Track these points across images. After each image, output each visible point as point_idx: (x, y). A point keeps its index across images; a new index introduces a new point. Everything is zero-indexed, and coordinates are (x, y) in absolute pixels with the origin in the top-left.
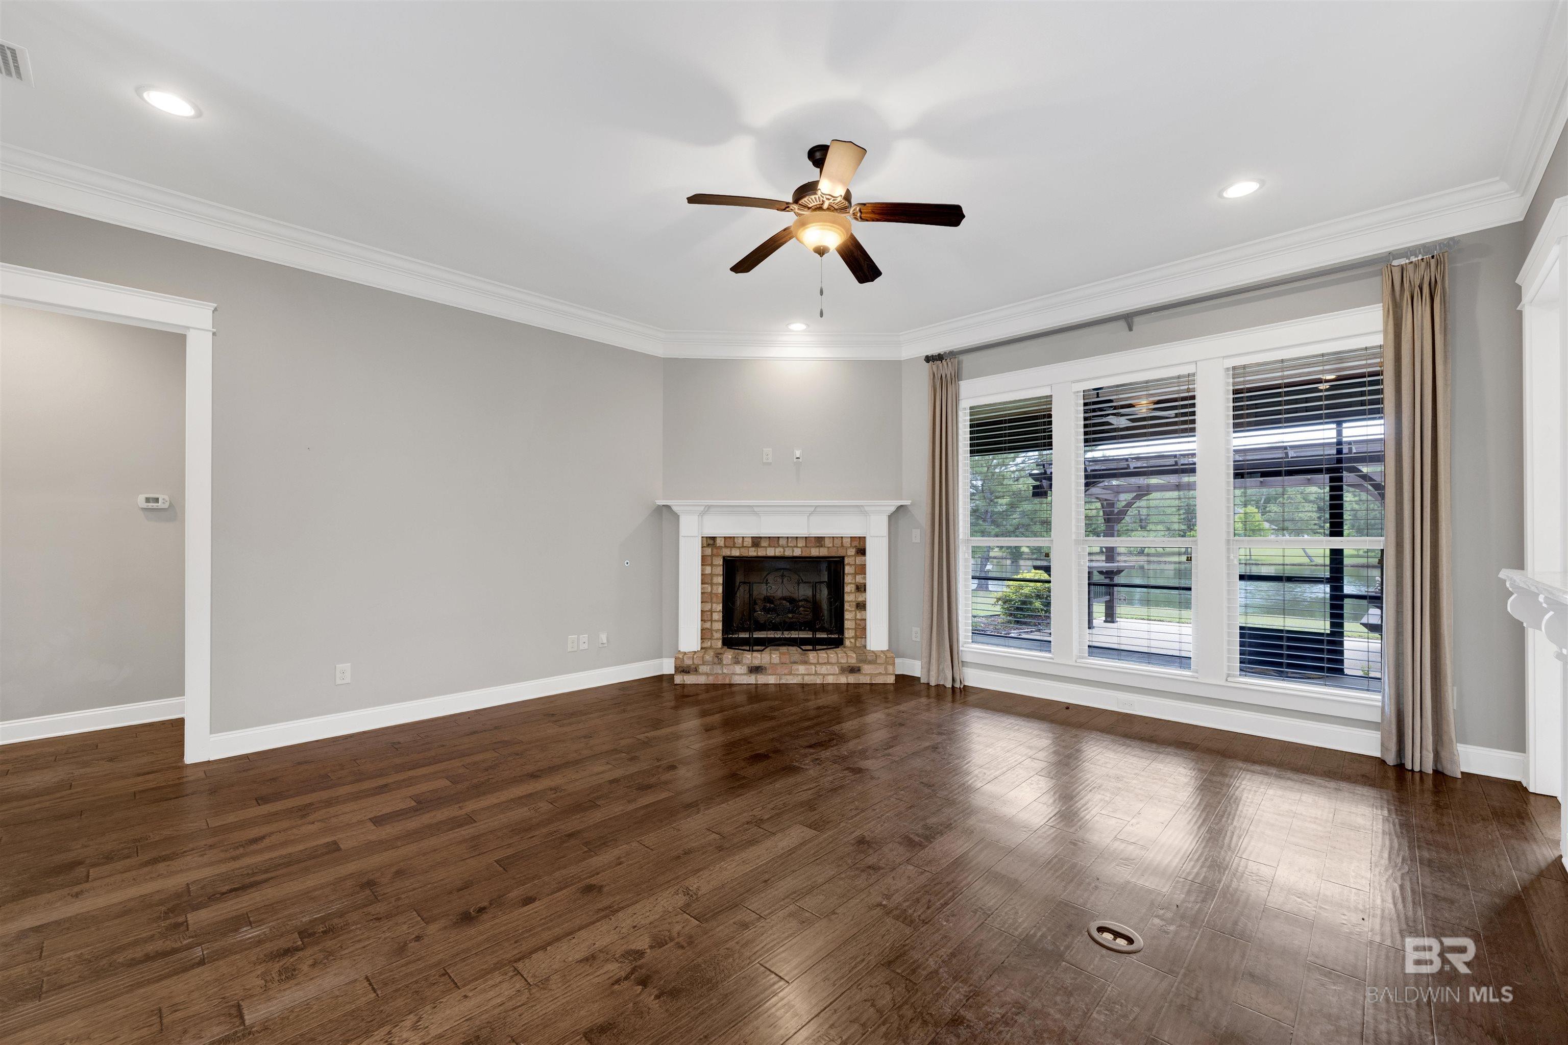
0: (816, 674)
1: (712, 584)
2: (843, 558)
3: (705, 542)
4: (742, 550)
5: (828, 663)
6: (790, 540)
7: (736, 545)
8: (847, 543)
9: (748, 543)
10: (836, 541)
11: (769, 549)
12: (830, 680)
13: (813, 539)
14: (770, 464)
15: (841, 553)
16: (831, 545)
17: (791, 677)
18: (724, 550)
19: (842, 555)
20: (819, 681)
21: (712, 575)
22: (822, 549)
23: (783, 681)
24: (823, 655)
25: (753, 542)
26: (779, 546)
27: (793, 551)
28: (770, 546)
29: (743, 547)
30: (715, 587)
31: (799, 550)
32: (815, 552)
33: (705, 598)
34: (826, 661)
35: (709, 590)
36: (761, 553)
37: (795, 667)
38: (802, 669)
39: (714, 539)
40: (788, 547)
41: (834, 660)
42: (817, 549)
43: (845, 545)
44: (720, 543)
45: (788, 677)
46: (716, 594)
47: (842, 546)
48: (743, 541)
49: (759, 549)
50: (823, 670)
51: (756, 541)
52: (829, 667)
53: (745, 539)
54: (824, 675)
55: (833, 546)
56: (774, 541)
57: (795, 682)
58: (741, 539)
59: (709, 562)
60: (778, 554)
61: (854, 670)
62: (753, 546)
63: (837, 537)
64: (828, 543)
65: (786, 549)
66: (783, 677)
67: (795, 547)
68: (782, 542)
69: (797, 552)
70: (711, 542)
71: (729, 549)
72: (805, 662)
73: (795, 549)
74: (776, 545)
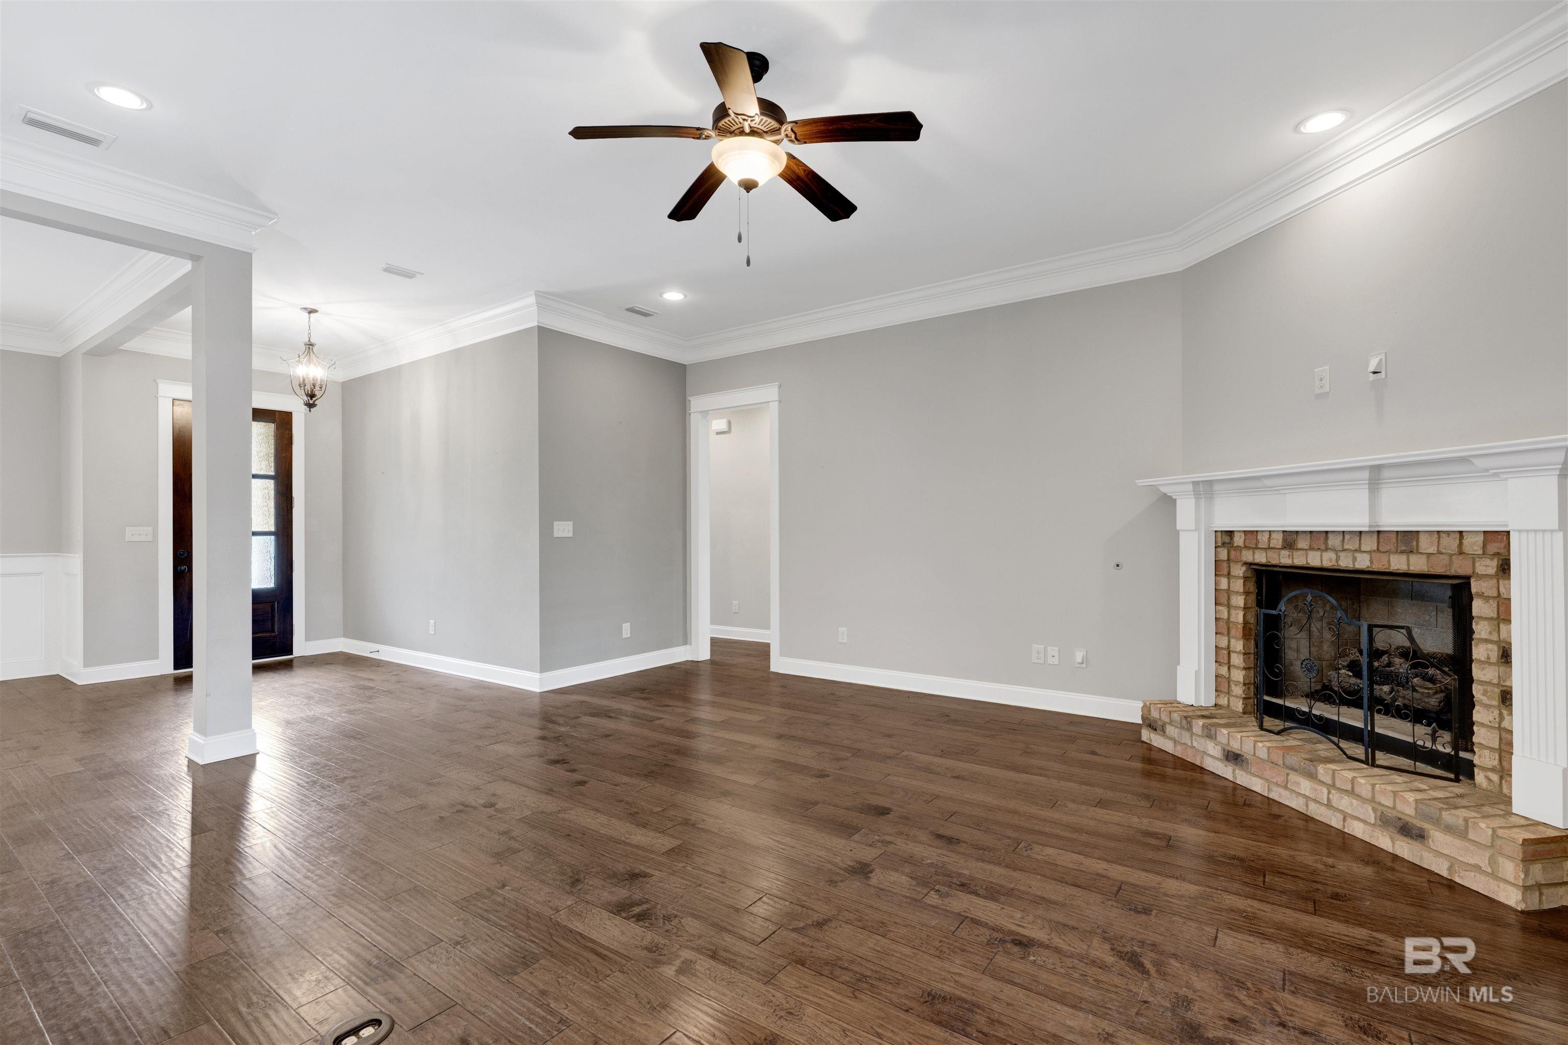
0: (1329, 805)
1: (1229, 606)
2: (1468, 578)
3: (1219, 539)
4: (1271, 554)
5: (1352, 793)
6: (1347, 537)
7: (1260, 546)
8: (1473, 545)
9: (1278, 541)
10: (1445, 541)
11: (1311, 554)
12: (1357, 830)
13: (1394, 535)
14: (1326, 395)
15: (1460, 567)
16: (1433, 549)
17: (1287, 793)
18: (1244, 552)
19: (1462, 572)
20: (1335, 821)
21: (1228, 591)
22: (1413, 558)
23: (1274, 795)
24: (1346, 773)
25: (1284, 540)
26: (1327, 549)
27: (1355, 559)
28: (1311, 548)
29: (1270, 548)
30: (1233, 612)
31: (1367, 557)
32: (1398, 563)
33: (1222, 627)
34: (1349, 788)
35: (1225, 616)
36: (1299, 560)
37: (1293, 777)
38: (1305, 786)
39: (1230, 533)
40: (1344, 550)
41: (1365, 791)
42: (1403, 558)
43: (1467, 549)
44: (1239, 540)
45: (1282, 791)
46: (1236, 623)
47: (1461, 553)
48: (1269, 538)
49: (1296, 554)
50: (1344, 803)
51: (1290, 539)
52: (1355, 802)
53: (1274, 535)
54: (1345, 816)
55: (1439, 553)
56: (1319, 538)
57: (1293, 806)
58: (1267, 536)
59: (1225, 572)
60: (1327, 564)
61: (1406, 830)
62: (1284, 548)
63: (1448, 533)
64: (1426, 545)
65: (1342, 555)
66: (1275, 788)
67: (1356, 550)
68: (1334, 541)
69: (1363, 562)
70: (1227, 539)
71: (1251, 552)
72: (1312, 776)
73: (1358, 555)
74: (1323, 547)
